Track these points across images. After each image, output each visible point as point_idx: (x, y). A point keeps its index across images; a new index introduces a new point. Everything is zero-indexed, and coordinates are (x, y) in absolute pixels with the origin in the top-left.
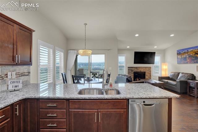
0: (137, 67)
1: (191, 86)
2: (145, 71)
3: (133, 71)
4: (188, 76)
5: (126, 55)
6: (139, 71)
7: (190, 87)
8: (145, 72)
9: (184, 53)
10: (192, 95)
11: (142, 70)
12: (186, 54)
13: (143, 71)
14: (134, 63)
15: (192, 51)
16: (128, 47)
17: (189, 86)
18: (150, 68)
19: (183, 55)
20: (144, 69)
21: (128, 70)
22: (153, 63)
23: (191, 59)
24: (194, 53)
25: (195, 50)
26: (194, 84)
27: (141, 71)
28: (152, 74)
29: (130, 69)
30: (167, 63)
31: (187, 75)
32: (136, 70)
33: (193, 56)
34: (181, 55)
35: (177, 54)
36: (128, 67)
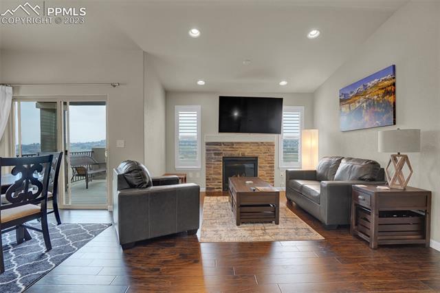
0: (232, 144)
1: (362, 203)
2: (256, 155)
3: (219, 154)
4: (360, 169)
5: (199, 107)
6: (238, 153)
7: (360, 209)
8: (257, 158)
9: (356, 95)
10: (362, 236)
11: (248, 152)
12: (362, 99)
13: (250, 155)
14: (221, 131)
15: (375, 85)
16: (201, 83)
17: (356, 205)
18: (272, 145)
19: (354, 101)
20: (254, 148)
21: (207, 150)
22: (278, 131)
23: (373, 112)
24: (381, 92)
25: (385, 80)
26: (368, 198)
27: (243, 154)
28: (276, 162)
29: (211, 147)
30: (317, 131)
31: (357, 166)
32: (228, 152)
33: (378, 101)
34: (349, 103)
35: (341, 101)
36: (207, 144)
